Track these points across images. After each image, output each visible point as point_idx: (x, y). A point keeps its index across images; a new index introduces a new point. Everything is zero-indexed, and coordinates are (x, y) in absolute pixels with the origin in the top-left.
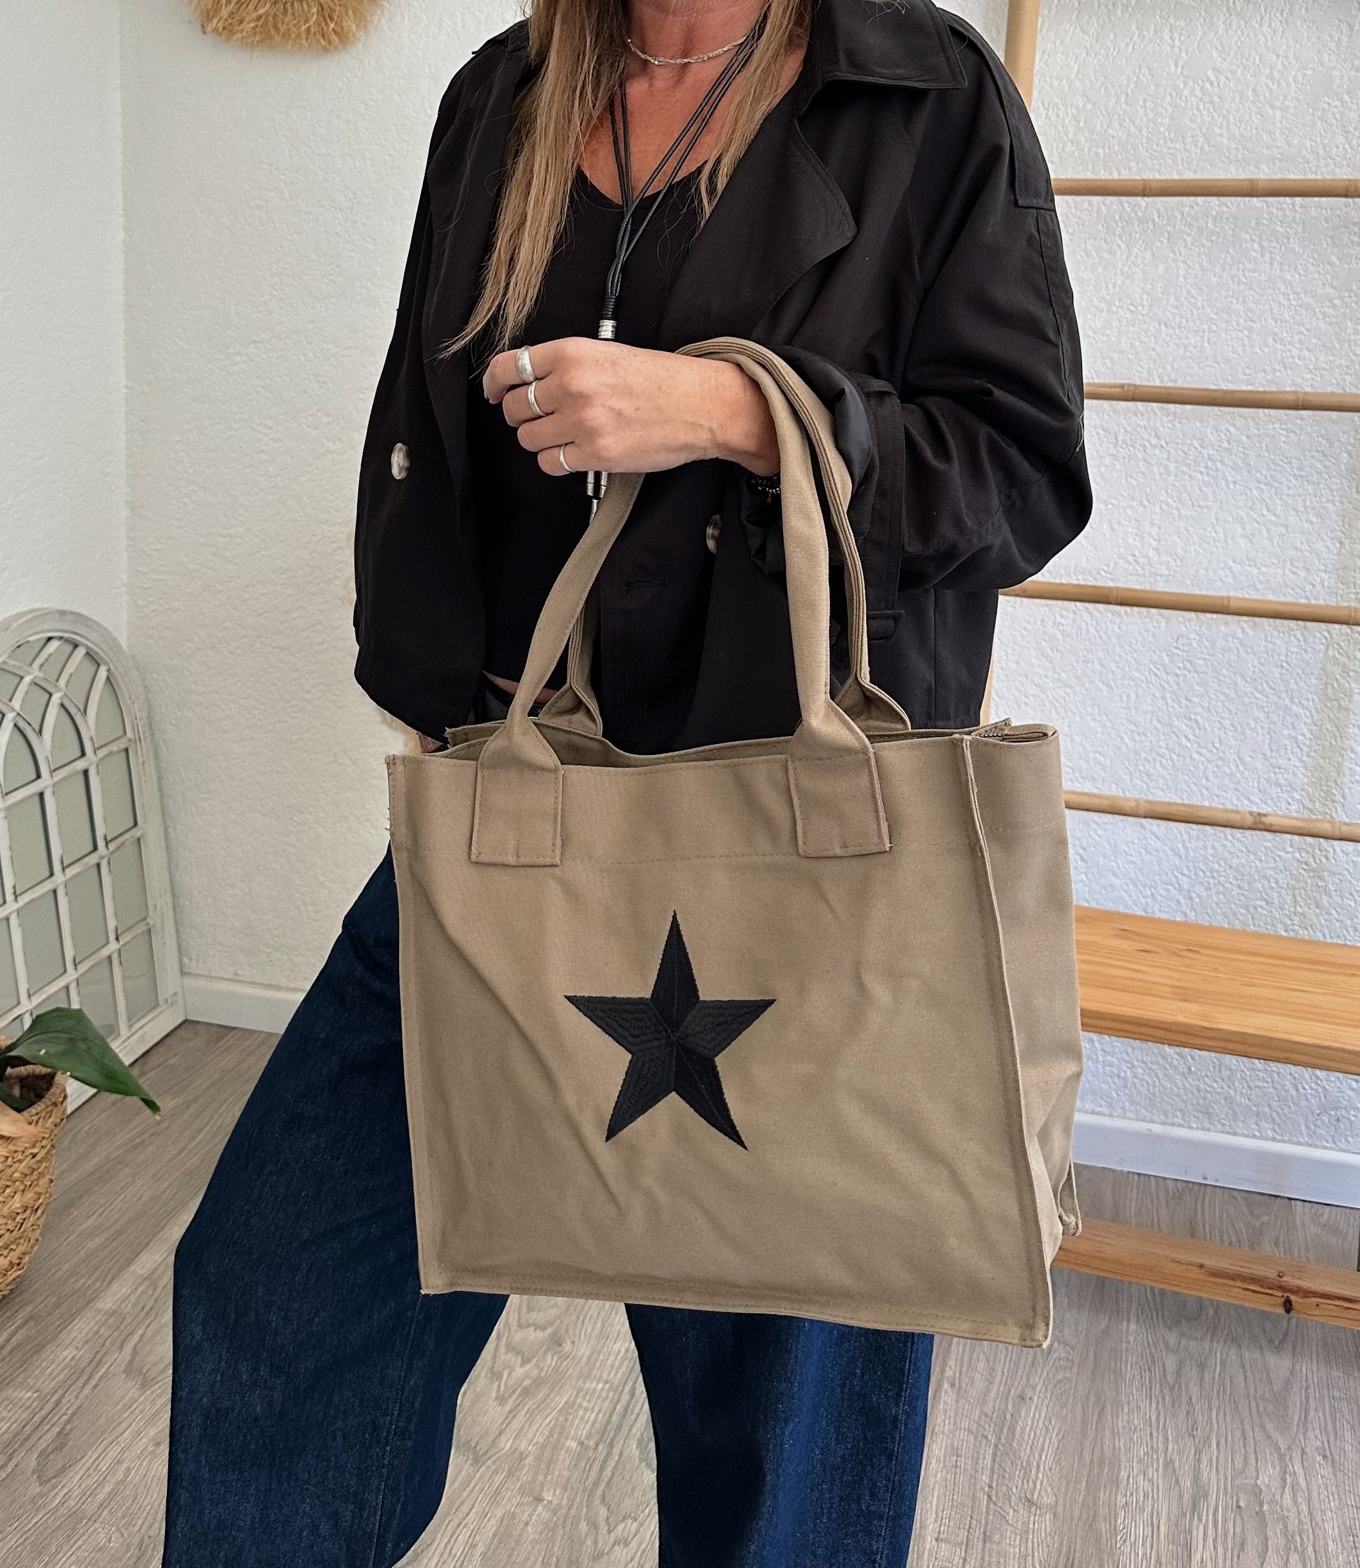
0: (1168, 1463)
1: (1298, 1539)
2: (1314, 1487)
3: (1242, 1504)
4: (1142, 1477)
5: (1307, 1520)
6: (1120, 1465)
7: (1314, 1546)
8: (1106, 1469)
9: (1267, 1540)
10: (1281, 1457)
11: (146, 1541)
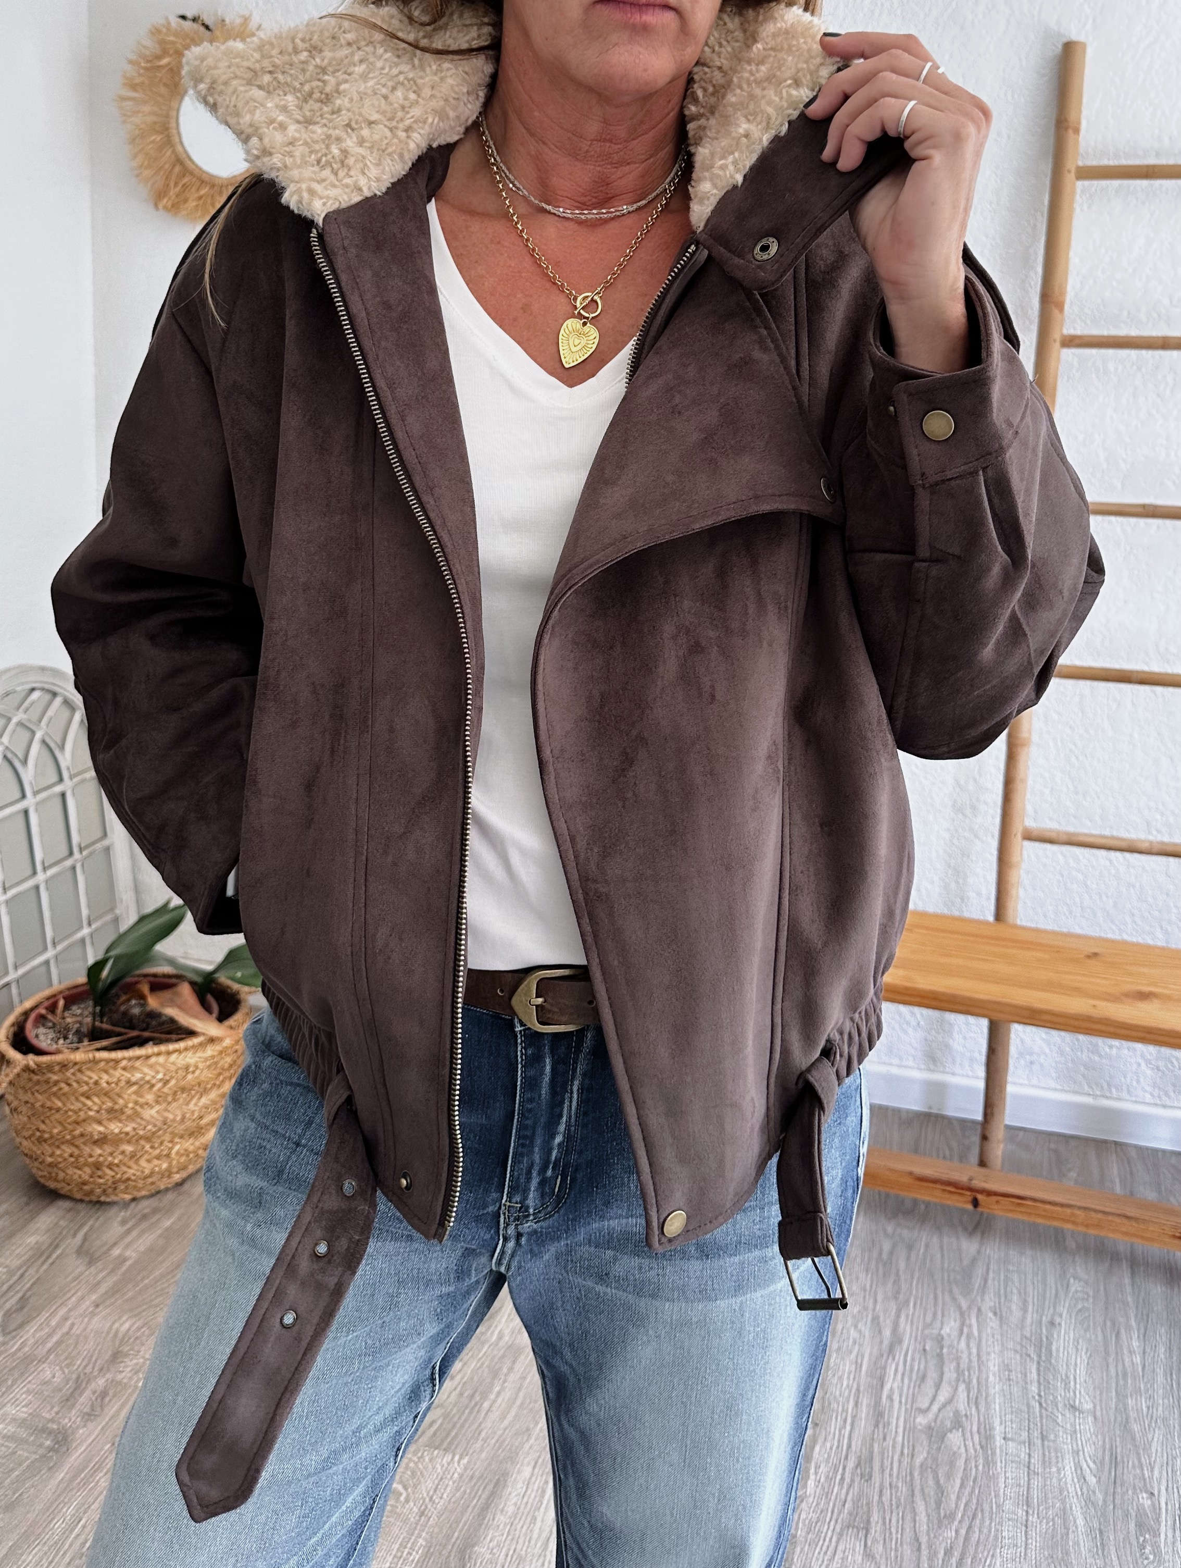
0: (875, 1319)
1: (966, 1373)
2: (984, 1336)
3: (928, 1348)
5: (975, 1359)
7: (978, 1379)
9: (942, 1374)
10: (962, 1314)
11: (82, 1376)
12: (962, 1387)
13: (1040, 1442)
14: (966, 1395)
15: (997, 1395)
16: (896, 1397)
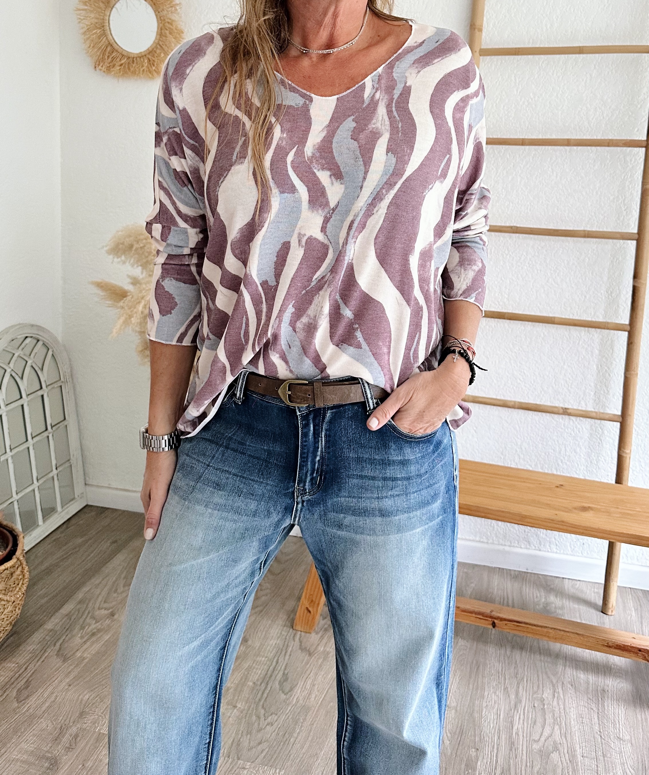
0: (506, 689)
1: (559, 719)
2: (567, 698)
3: (536, 705)
4: (493, 694)
5: (562, 712)
6: (485, 689)
7: (565, 722)
8: (479, 692)
9: (545, 720)
10: (553, 686)
11: (64, 726)
12: (557, 727)
13: (602, 758)
14: (559, 732)
15: (577, 732)
16: (521, 733)
